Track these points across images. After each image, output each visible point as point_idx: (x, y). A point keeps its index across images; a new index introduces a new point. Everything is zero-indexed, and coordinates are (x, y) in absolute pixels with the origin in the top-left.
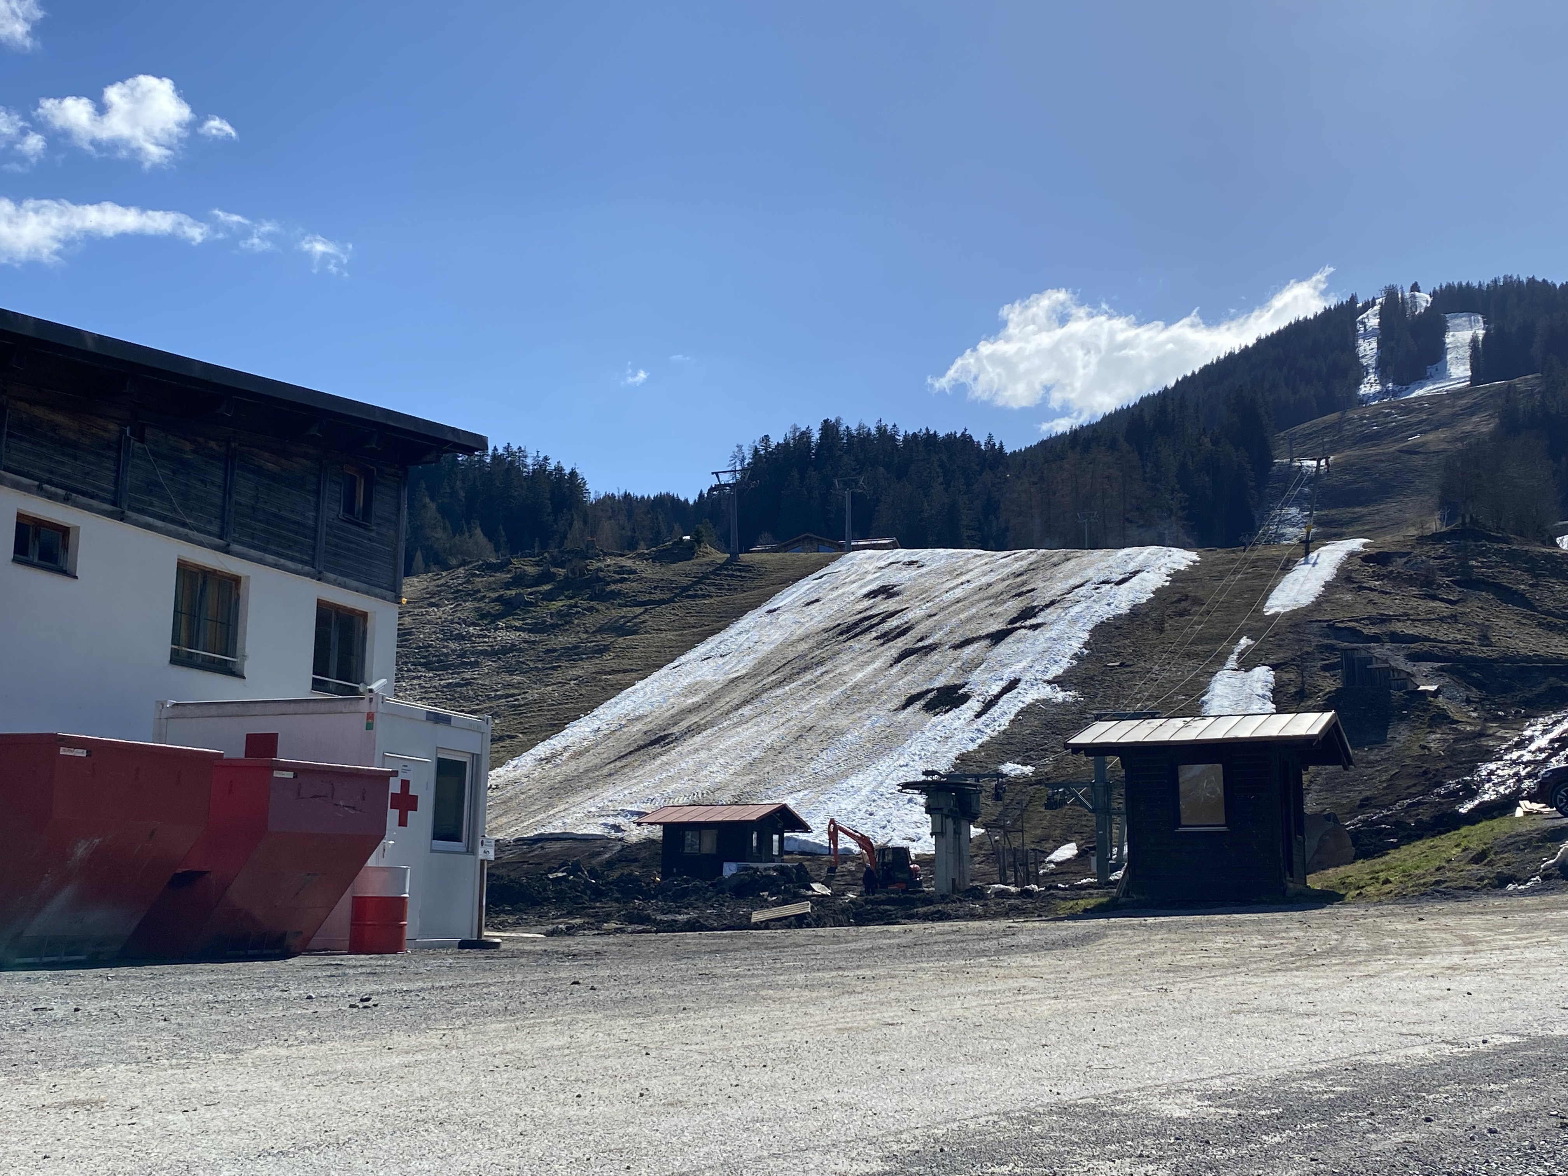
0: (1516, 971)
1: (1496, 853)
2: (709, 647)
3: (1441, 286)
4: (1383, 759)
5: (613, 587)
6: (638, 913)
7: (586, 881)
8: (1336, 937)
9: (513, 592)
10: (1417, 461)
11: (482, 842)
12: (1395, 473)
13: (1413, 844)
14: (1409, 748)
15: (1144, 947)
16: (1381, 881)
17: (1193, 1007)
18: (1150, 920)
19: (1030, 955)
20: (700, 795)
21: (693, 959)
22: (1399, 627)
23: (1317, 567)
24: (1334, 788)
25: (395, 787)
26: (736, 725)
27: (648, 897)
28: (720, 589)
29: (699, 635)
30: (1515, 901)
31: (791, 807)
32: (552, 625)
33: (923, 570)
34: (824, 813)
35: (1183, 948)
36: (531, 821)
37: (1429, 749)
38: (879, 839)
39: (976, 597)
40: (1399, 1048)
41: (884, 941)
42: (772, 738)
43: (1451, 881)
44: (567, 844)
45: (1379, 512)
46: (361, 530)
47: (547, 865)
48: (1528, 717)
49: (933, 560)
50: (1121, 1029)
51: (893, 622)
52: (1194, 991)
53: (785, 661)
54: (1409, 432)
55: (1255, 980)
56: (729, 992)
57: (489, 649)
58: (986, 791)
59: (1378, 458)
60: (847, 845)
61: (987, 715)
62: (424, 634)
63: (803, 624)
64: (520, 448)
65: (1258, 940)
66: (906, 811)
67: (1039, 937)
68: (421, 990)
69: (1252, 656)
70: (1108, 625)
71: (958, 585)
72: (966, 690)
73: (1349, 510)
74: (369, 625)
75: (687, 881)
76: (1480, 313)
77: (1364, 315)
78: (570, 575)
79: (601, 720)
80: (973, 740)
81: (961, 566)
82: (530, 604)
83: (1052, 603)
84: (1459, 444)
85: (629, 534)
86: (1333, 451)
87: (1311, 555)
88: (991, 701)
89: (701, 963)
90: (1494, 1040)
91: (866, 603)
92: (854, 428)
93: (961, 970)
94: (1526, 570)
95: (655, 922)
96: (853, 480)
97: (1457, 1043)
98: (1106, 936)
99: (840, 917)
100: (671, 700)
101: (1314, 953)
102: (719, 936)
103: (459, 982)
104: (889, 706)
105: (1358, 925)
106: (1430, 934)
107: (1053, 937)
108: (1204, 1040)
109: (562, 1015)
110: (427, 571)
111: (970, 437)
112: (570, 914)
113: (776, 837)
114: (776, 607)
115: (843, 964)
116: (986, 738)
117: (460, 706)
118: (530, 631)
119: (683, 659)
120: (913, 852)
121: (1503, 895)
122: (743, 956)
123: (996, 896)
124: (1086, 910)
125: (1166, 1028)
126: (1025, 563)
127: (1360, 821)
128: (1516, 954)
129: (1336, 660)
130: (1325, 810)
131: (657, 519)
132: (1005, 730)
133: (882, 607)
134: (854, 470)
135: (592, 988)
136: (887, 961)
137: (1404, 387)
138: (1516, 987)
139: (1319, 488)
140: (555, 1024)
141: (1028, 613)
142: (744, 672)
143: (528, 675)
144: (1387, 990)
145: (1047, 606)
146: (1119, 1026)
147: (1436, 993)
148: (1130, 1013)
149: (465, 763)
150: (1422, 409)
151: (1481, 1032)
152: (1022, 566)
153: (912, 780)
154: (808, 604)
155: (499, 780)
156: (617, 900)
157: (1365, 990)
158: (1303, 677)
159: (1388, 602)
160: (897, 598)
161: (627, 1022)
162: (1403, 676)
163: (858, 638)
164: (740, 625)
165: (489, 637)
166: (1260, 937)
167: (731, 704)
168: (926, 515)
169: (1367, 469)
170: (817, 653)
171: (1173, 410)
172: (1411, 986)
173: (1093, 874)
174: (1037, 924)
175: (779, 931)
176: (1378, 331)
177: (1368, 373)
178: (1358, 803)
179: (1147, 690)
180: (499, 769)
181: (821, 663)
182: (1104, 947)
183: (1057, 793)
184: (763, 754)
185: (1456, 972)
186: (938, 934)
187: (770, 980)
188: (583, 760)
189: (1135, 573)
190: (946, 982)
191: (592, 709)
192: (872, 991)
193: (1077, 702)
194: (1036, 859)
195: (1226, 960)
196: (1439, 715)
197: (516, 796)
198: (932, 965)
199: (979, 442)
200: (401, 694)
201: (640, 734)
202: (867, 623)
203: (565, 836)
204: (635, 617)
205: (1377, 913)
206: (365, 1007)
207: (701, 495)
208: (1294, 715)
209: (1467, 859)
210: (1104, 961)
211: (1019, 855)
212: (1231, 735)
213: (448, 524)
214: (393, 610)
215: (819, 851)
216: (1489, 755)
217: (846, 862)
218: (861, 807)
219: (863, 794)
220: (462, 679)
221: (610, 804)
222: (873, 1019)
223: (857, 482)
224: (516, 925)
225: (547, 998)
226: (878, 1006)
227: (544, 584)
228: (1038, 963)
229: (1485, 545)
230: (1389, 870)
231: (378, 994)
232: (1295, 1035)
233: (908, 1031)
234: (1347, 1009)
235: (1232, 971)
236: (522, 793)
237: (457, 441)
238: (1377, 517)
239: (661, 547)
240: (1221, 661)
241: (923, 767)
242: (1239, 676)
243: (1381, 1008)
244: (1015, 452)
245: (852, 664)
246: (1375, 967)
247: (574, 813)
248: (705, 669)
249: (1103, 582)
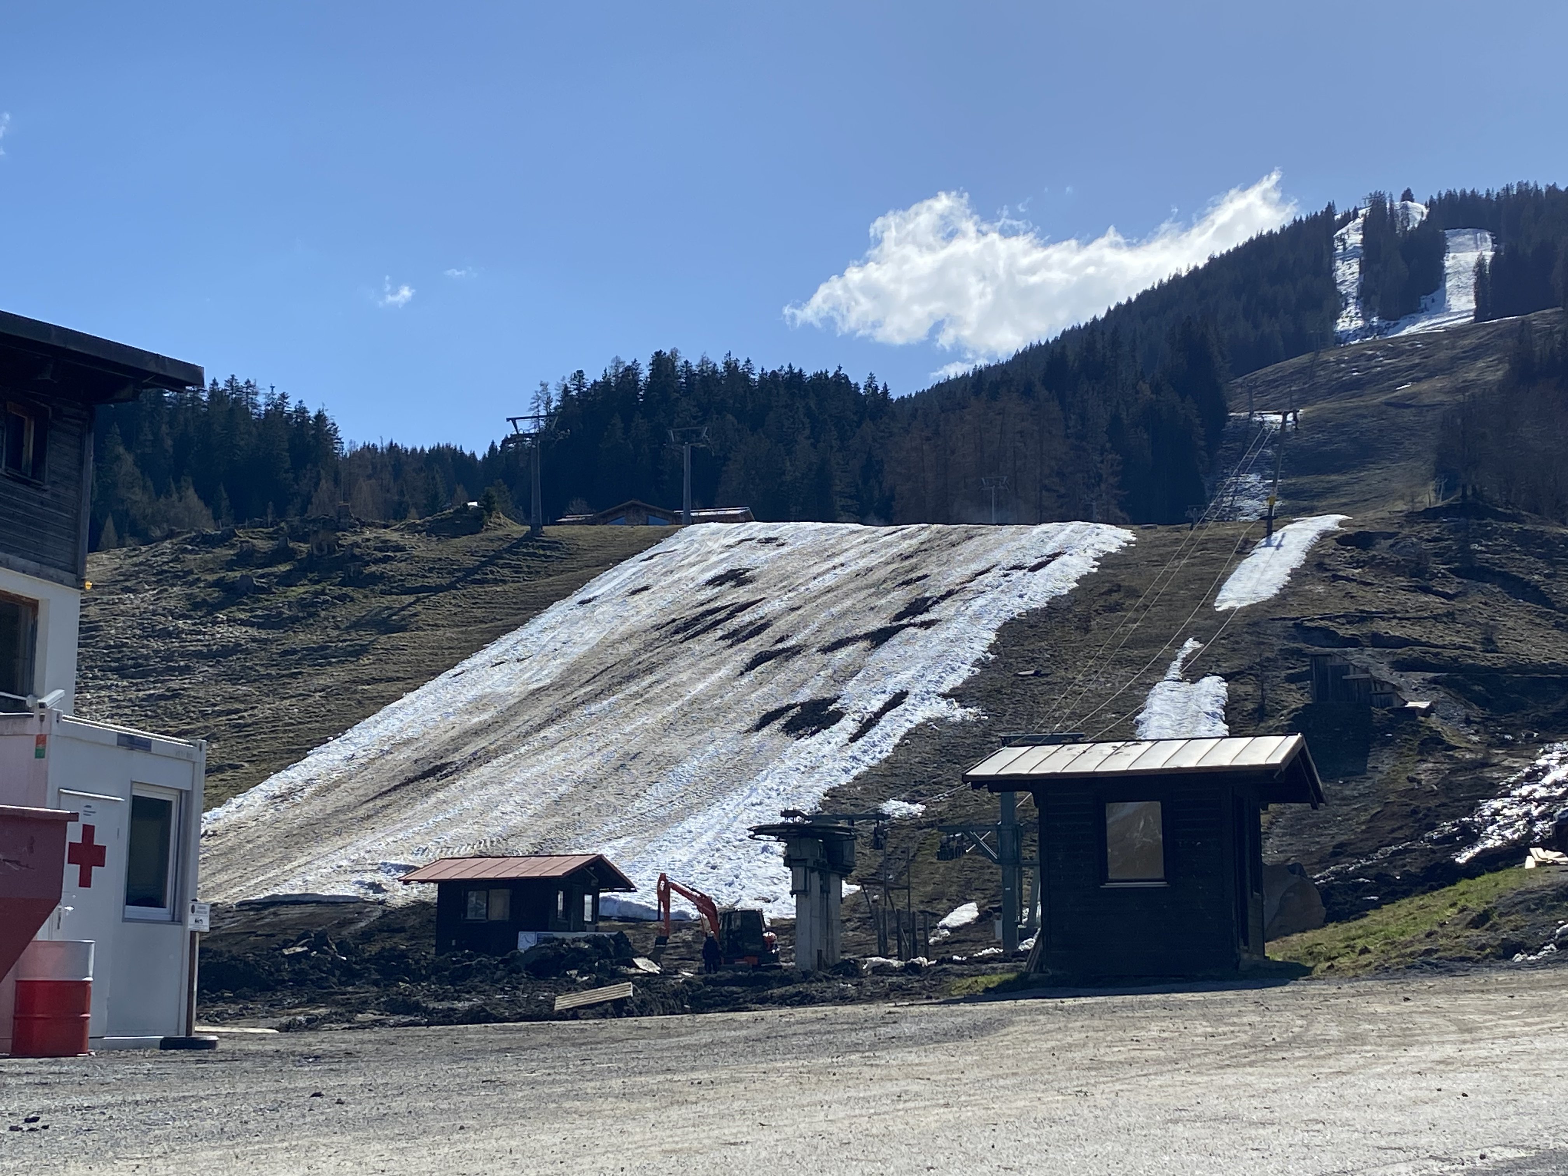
0: (1522, 1065)
1: (1501, 915)
2: (501, 649)
3: (1440, 194)
4: (1361, 795)
5: (373, 568)
6: (403, 1000)
7: (334, 958)
8: (1299, 1022)
9: (238, 574)
10: (1408, 416)
11: (193, 907)
12: (1380, 431)
13: (1398, 903)
14: (1394, 781)
15: (1059, 1037)
16: (1357, 951)
17: (1119, 1115)
18: (1069, 1002)
19: (915, 1049)
20: (488, 844)
21: (476, 1061)
22: (1382, 627)
23: (1281, 549)
24: (1301, 832)
25: (73, 833)
26: (536, 752)
27: (416, 978)
28: (516, 572)
29: (489, 632)
30: (1523, 976)
31: (609, 859)
32: (289, 618)
33: (784, 550)
34: (652, 866)
35: (1109, 1038)
36: (260, 879)
37: (1419, 782)
38: (724, 900)
39: (852, 586)
40: (1376, 1166)
41: (728, 1034)
42: (585, 768)
43: (1445, 950)
44: (309, 909)
45: (1359, 480)
46: (31, 491)
47: (282, 937)
48: (1542, 742)
49: (797, 537)
50: (1029, 1145)
51: (745, 618)
52: (1120, 1094)
53: (602, 668)
54: (1398, 380)
55: (1199, 1079)
56: (521, 1105)
57: (205, 650)
58: (862, 837)
59: (1359, 412)
60: (683, 908)
61: (865, 738)
62: (117, 628)
63: (627, 619)
64: (248, 382)
65: (1202, 1027)
66: (760, 863)
67: (927, 1026)
68: (108, 1106)
69: (1200, 663)
70: (1021, 622)
71: (828, 571)
72: (838, 706)
73: (1322, 477)
74: (41, 618)
75: (470, 957)
76: (1488, 230)
77: (1344, 230)
78: (315, 552)
79: (355, 744)
80: (846, 771)
81: (832, 546)
82: (262, 590)
83: (950, 594)
84: (1460, 397)
85: (396, 498)
86: (1303, 403)
87: (1274, 535)
88: (869, 720)
89: (486, 1067)
90: (1495, 1155)
91: (710, 592)
92: (695, 363)
93: (826, 1071)
94: (1540, 556)
95: (427, 1012)
96: (693, 432)
97: (1449, 1159)
98: (1012, 1023)
99: (672, 1002)
100: (451, 718)
101: (1273, 1043)
102: (511, 1030)
103: (158, 1095)
104: (738, 726)
105: (1328, 1007)
106: (1418, 1019)
107: (944, 1025)
108: (1131, 1158)
109: (298, 1138)
110: (121, 545)
111: (846, 377)
112: (312, 1002)
113: (588, 898)
114: (591, 596)
115: (673, 1064)
116: (863, 768)
117: (164, 726)
118: (260, 626)
119: (467, 664)
120: (767, 917)
121: (1509, 968)
122: (542, 1056)
123: (873, 973)
124: (987, 990)
125: (1084, 1143)
126: (914, 542)
127: (1332, 873)
128: (1524, 1044)
129: (1304, 669)
130: (1289, 859)
131: (433, 478)
132: (889, 757)
133: (730, 598)
134: (695, 418)
135: (340, 1102)
136: (731, 1060)
137: (1392, 322)
138: (1523, 1086)
139: (1286, 449)
140: (287, 1150)
141: (918, 606)
142: (549, 681)
143: (258, 684)
144: (1363, 1091)
145: (943, 598)
146: (1026, 1141)
147: (1423, 1094)
148: (1039, 1124)
149: (170, 802)
150: (1414, 351)
151: (1478, 1144)
152: (911, 546)
153: (767, 823)
154: (634, 593)
155: (217, 825)
156: (376, 983)
157: (1335, 1090)
158: (1263, 690)
159: (1369, 596)
160: (750, 586)
161: (384, 1146)
162: (1387, 689)
163: (698, 637)
164: (540, 621)
165: (204, 633)
166: (1205, 1023)
167: (530, 723)
168: (788, 478)
169: (1344, 426)
170: (644, 657)
171: (1104, 347)
172: (1393, 1086)
173: (999, 943)
174: (925, 1009)
175: (591, 1022)
176: (1361, 251)
177: (1347, 304)
178: (1331, 849)
179: (1068, 706)
180: (216, 810)
181: (650, 670)
182: (1009, 1037)
183: (954, 838)
184: (572, 789)
185: (1450, 1067)
186: (798, 1023)
187: (576, 1087)
188: (332, 797)
189: (1054, 556)
190: (806, 1087)
191: (344, 730)
192: (709, 1101)
193: (980, 721)
194: (925, 924)
195: (1162, 1053)
196: (1431, 738)
197: (240, 846)
198: (788, 1064)
199: (856, 384)
200: (84, 709)
201: (408, 763)
202: (710, 619)
203: (307, 899)
204: (403, 609)
205: (1353, 991)
206: (32, 1130)
207: (493, 448)
208: (1251, 738)
209: (1465, 923)
210: (1008, 1057)
211: (904, 918)
212: (1172, 765)
213: (150, 483)
214: (74, 597)
215: (645, 916)
216: (1492, 790)
217: (680, 930)
218: (701, 858)
219: (704, 841)
220: (168, 690)
221: (367, 856)
222: (709, 1138)
223: (698, 434)
224: (239, 1016)
225: (278, 1115)
226: (717, 1120)
227: (280, 563)
228: (925, 1060)
229: (1490, 525)
230: (1367, 937)
231: (49, 1112)
232: (1247, 1150)
233: (755, 1153)
234: (1312, 1116)
235: (1169, 1068)
236: (248, 842)
237: (162, 372)
238: (1356, 487)
239: (438, 516)
240: (1160, 669)
241: (781, 807)
242: (1183, 689)
243: (1355, 1114)
244: (903, 397)
245: (690, 671)
246: (1349, 1060)
247: (319, 868)
248: (496, 677)
249: (1014, 568)
